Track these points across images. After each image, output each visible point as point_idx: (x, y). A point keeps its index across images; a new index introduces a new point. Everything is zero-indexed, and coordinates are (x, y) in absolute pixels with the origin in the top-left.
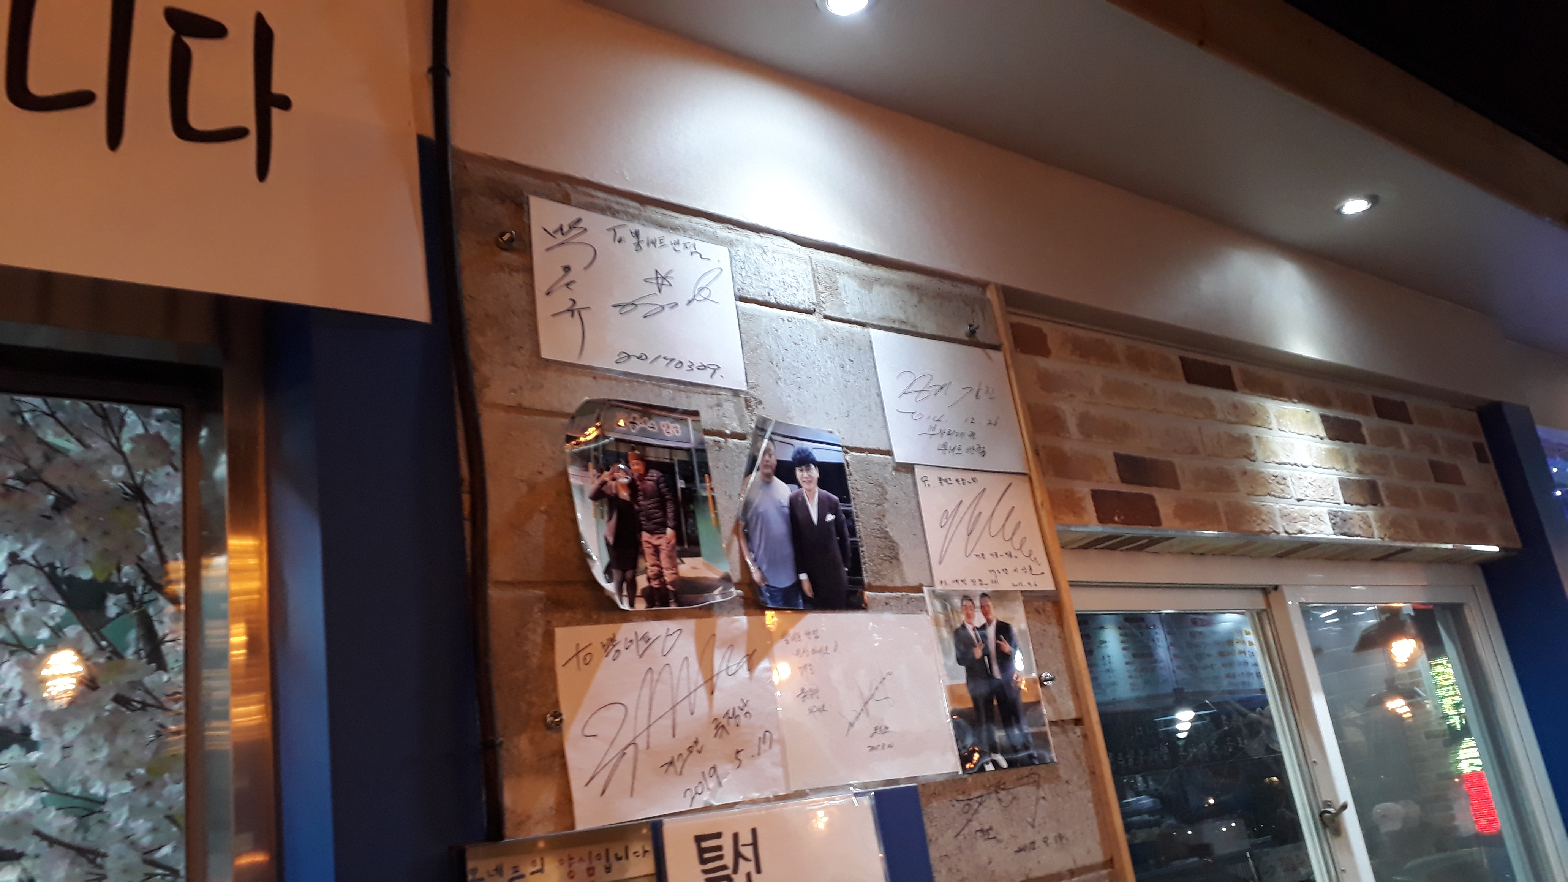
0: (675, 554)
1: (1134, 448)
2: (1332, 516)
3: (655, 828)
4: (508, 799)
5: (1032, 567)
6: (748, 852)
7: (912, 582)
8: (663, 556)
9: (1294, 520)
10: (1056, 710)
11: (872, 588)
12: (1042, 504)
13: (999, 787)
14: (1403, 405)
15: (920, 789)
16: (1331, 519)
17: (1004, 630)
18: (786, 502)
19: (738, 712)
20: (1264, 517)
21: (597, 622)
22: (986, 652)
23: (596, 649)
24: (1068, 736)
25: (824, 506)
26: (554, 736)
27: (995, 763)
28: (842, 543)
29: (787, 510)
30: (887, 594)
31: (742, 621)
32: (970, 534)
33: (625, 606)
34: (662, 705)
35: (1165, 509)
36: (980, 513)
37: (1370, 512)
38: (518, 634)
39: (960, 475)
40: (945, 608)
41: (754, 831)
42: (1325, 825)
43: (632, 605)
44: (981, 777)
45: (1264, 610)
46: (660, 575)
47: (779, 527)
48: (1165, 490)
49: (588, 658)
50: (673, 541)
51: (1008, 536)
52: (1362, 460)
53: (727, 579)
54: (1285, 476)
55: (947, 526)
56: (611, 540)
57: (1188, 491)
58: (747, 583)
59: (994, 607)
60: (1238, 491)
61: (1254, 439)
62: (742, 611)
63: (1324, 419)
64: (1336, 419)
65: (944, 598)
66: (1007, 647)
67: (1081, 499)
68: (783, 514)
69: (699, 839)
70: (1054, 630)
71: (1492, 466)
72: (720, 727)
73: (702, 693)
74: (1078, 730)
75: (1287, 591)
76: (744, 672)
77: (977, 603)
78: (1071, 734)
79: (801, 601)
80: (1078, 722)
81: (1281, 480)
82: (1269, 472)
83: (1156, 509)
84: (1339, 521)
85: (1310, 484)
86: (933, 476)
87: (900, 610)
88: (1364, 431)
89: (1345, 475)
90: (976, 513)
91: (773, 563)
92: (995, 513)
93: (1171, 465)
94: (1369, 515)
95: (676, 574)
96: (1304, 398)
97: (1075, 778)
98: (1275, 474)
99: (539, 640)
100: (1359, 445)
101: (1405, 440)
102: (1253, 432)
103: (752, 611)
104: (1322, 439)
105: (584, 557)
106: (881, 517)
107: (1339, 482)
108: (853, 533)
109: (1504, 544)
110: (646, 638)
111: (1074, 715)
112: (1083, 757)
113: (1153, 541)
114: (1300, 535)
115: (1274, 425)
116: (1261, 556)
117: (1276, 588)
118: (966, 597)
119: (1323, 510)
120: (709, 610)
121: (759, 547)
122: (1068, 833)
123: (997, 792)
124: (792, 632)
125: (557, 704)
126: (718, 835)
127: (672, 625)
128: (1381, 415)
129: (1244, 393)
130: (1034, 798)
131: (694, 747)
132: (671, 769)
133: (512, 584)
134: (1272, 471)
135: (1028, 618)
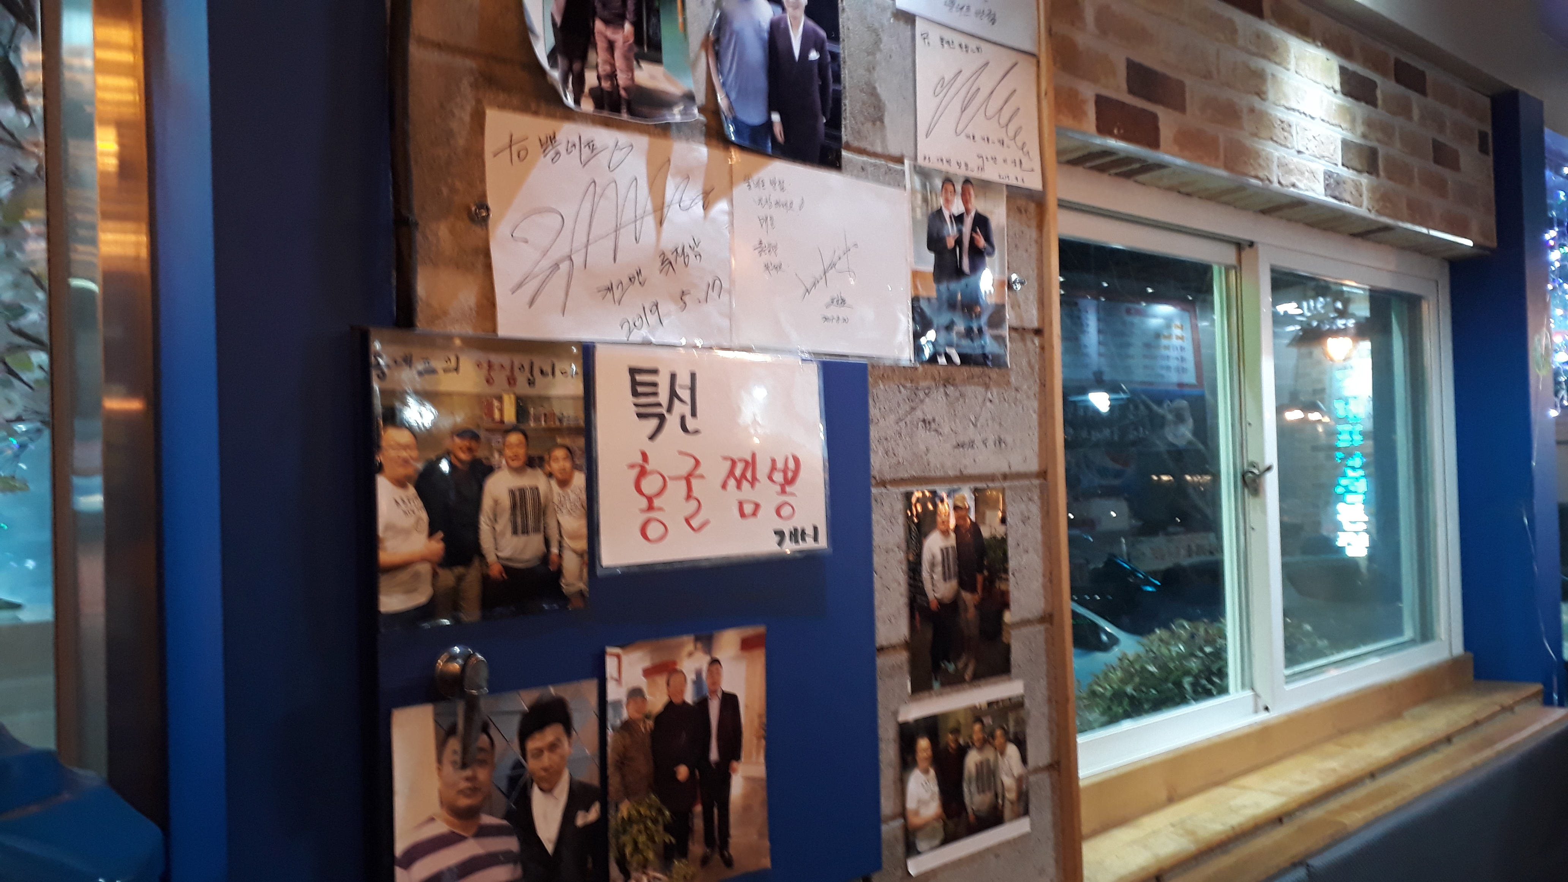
0: (632, 55)
1: (1148, 58)
2: (1327, 177)
3: (587, 352)
4: (422, 288)
5: (1023, 161)
6: (685, 394)
7: (894, 150)
8: (618, 54)
9: (1290, 172)
10: (1019, 317)
11: (848, 147)
12: (1046, 94)
13: (947, 382)
14: (1422, 74)
15: (870, 368)
16: (1325, 179)
17: (981, 223)
18: (766, 25)
19: (687, 250)
20: (1262, 162)
21: (536, 113)
22: (959, 242)
23: (533, 145)
24: (1025, 345)
25: (808, 41)
26: (478, 230)
27: (948, 357)
28: (824, 88)
29: (766, 35)
30: (865, 158)
31: (701, 151)
32: (963, 110)
33: (570, 101)
34: (604, 223)
35: (1166, 131)
36: (979, 89)
37: (1364, 180)
38: (442, 106)
39: (964, 40)
40: (924, 186)
41: (693, 376)
42: (1245, 483)
43: (577, 101)
44: (931, 368)
45: (1235, 267)
46: (612, 76)
47: (756, 53)
48: (1170, 110)
49: (522, 153)
50: (631, 40)
51: (1003, 121)
52: (1369, 124)
53: (689, 97)
54: (1291, 124)
55: (941, 95)
56: (558, 20)
57: (1193, 117)
58: (712, 110)
59: (976, 196)
60: (1241, 128)
61: (1270, 77)
62: (703, 139)
63: (1343, 71)
64: (1354, 74)
65: (924, 174)
66: (981, 242)
67: (1084, 102)
68: (761, 38)
69: (633, 371)
70: (1033, 233)
71: (1490, 160)
72: (666, 262)
73: (650, 222)
74: (1037, 341)
75: (1262, 250)
76: (698, 208)
77: (959, 188)
78: (1029, 344)
79: (770, 145)
80: (1038, 332)
81: (1286, 127)
82: (1276, 115)
83: (1157, 129)
84: (1333, 183)
85: (1314, 137)
86: (935, 34)
87: (877, 180)
88: (1379, 93)
89: (1349, 136)
90: (974, 89)
91: (743, 92)
92: (994, 93)
93: (1181, 85)
94: (1363, 184)
95: (632, 79)
96: (1330, 43)
97: (1025, 387)
98: (1283, 120)
99: (467, 118)
100: (1371, 108)
101: (1416, 113)
102: (1270, 68)
103: (714, 142)
104: (1335, 92)
105: (525, 32)
106: (871, 69)
107: (1342, 142)
108: (837, 78)
109: (1481, 240)
110: (591, 145)
111: (1035, 324)
112: (1037, 367)
113: (1147, 167)
114: (1292, 189)
115: (1292, 67)
116: (1245, 208)
117: (1251, 244)
118: (948, 181)
119: (1320, 168)
120: (665, 130)
121: (730, 69)
122: (1009, 439)
123: (945, 386)
124: (755, 178)
125: (484, 196)
126: (655, 372)
127: (622, 138)
128: (1398, 80)
129: (1270, 24)
130: (980, 399)
131: (636, 277)
132: (609, 295)
133: (439, 46)
134: (1279, 115)
135: (1008, 216)
